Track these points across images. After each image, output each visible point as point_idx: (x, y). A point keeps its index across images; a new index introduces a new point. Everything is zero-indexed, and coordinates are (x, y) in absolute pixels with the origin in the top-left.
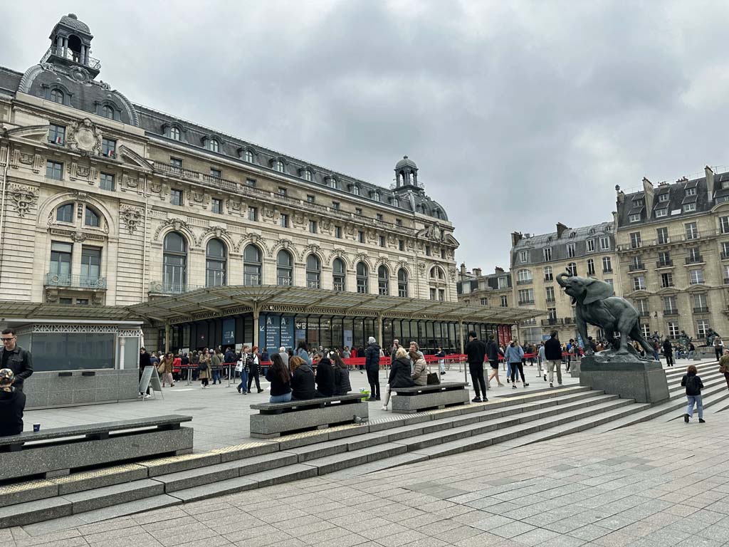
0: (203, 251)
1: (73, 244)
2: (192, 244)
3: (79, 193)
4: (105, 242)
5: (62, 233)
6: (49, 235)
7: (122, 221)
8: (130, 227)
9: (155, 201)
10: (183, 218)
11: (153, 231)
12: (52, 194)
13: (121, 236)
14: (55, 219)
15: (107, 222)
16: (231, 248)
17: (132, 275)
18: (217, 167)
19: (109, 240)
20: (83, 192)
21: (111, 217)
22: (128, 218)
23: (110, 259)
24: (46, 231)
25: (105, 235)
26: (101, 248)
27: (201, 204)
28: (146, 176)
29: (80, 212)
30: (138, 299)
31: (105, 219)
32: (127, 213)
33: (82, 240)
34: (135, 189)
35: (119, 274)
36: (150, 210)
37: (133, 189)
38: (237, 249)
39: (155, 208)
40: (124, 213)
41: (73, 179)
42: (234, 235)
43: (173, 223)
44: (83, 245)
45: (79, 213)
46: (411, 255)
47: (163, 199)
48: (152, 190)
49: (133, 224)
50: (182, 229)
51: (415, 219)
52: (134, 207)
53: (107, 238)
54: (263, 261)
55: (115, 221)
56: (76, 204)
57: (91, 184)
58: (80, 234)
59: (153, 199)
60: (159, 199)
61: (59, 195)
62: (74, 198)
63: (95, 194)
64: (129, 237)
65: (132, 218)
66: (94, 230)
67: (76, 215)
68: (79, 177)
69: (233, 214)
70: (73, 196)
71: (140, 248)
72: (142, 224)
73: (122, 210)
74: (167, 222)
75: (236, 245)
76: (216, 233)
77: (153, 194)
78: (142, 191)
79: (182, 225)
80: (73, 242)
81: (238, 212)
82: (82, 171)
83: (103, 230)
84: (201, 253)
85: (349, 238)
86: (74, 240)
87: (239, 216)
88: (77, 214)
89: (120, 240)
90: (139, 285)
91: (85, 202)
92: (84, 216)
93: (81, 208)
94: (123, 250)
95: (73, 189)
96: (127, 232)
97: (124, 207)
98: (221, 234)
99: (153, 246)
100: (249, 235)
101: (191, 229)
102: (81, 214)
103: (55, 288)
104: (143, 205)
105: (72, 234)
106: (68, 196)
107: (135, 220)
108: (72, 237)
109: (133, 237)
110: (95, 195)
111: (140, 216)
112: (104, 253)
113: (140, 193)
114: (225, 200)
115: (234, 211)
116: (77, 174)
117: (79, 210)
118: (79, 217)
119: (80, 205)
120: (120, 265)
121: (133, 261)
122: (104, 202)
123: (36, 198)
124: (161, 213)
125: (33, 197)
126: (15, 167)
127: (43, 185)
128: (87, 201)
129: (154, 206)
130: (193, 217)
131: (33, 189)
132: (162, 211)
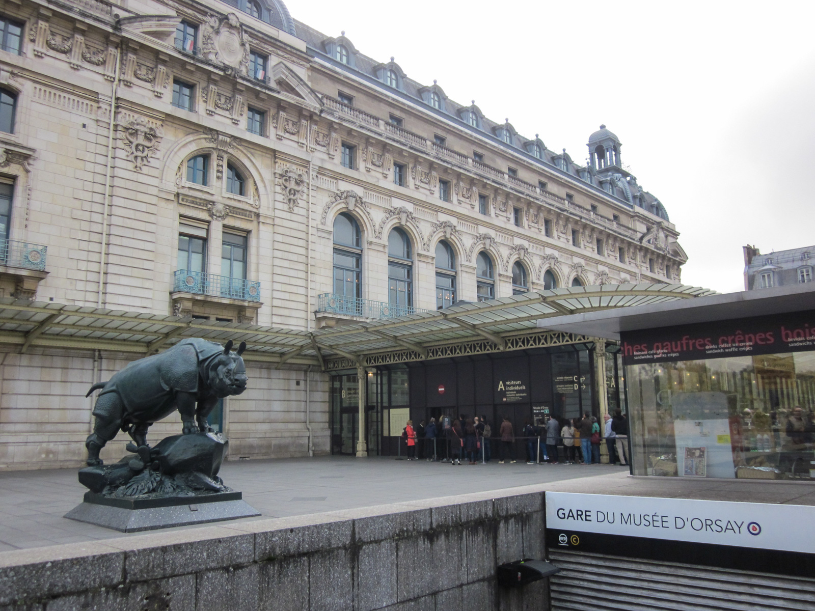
0: (384, 246)
1: (209, 222)
2: (370, 235)
3: (221, 137)
4: (255, 223)
5: (196, 203)
6: (176, 204)
7: (278, 189)
8: (290, 200)
9: (323, 160)
10: (359, 191)
11: (319, 209)
12: (181, 135)
13: (278, 214)
14: (184, 179)
15: (257, 189)
16: (419, 244)
17: (293, 281)
19: (261, 219)
20: (225, 134)
21: (263, 181)
22: (287, 184)
23: (262, 251)
24: (172, 197)
25: (255, 210)
26: (249, 232)
27: (380, 170)
28: (311, 117)
29: (220, 168)
30: (303, 322)
31: (255, 184)
32: (285, 176)
33: (223, 217)
34: (295, 138)
35: (277, 278)
36: (315, 173)
37: (292, 137)
38: (426, 246)
39: (321, 171)
40: (282, 176)
41: (210, 113)
42: (422, 223)
43: (346, 198)
44: (224, 226)
45: (218, 171)
46: (633, 270)
47: (331, 157)
48: (316, 141)
49: (294, 195)
50: (357, 209)
51: (635, 216)
52: (294, 167)
53: (258, 215)
54: (460, 269)
55: (268, 188)
56: (214, 156)
57: (236, 123)
58: (220, 207)
59: (318, 157)
60: (326, 157)
61: (191, 138)
62: (212, 145)
63: (241, 139)
64: (288, 216)
65: (292, 185)
66: (239, 201)
67: (213, 173)
68: (219, 111)
69: (421, 190)
70: (211, 140)
71: (303, 235)
72: (305, 197)
73: (279, 171)
74: (338, 196)
75: (426, 239)
76: (399, 219)
77: (318, 147)
78: (304, 142)
79: (356, 201)
80: (209, 218)
81: (427, 186)
82: (223, 100)
83: (251, 202)
84: (381, 249)
85: (562, 239)
86: (212, 215)
87: (428, 193)
88: (215, 172)
89: (277, 221)
90: (303, 299)
91: (227, 152)
92: (225, 175)
93: (221, 163)
94: (279, 238)
95: (211, 130)
96: (286, 207)
97: (281, 167)
98: (407, 221)
99: (320, 234)
100: (442, 224)
101: (368, 210)
102: (221, 172)
103: (189, 296)
104: (305, 164)
105: (207, 205)
106: (203, 141)
107: (296, 188)
108: (209, 210)
109: (294, 217)
110: (241, 141)
111: (302, 182)
112: (253, 241)
113: (302, 145)
114: (411, 166)
115: (422, 185)
116: (217, 105)
117: (218, 165)
118: (218, 178)
119: (220, 157)
120: (277, 262)
121: (294, 258)
122: (252, 154)
123: (159, 140)
124: (330, 179)
125: (155, 136)
126: (128, 84)
127: (169, 118)
128: (230, 151)
129: (320, 167)
130: (371, 190)
131: (155, 124)
132: (331, 177)
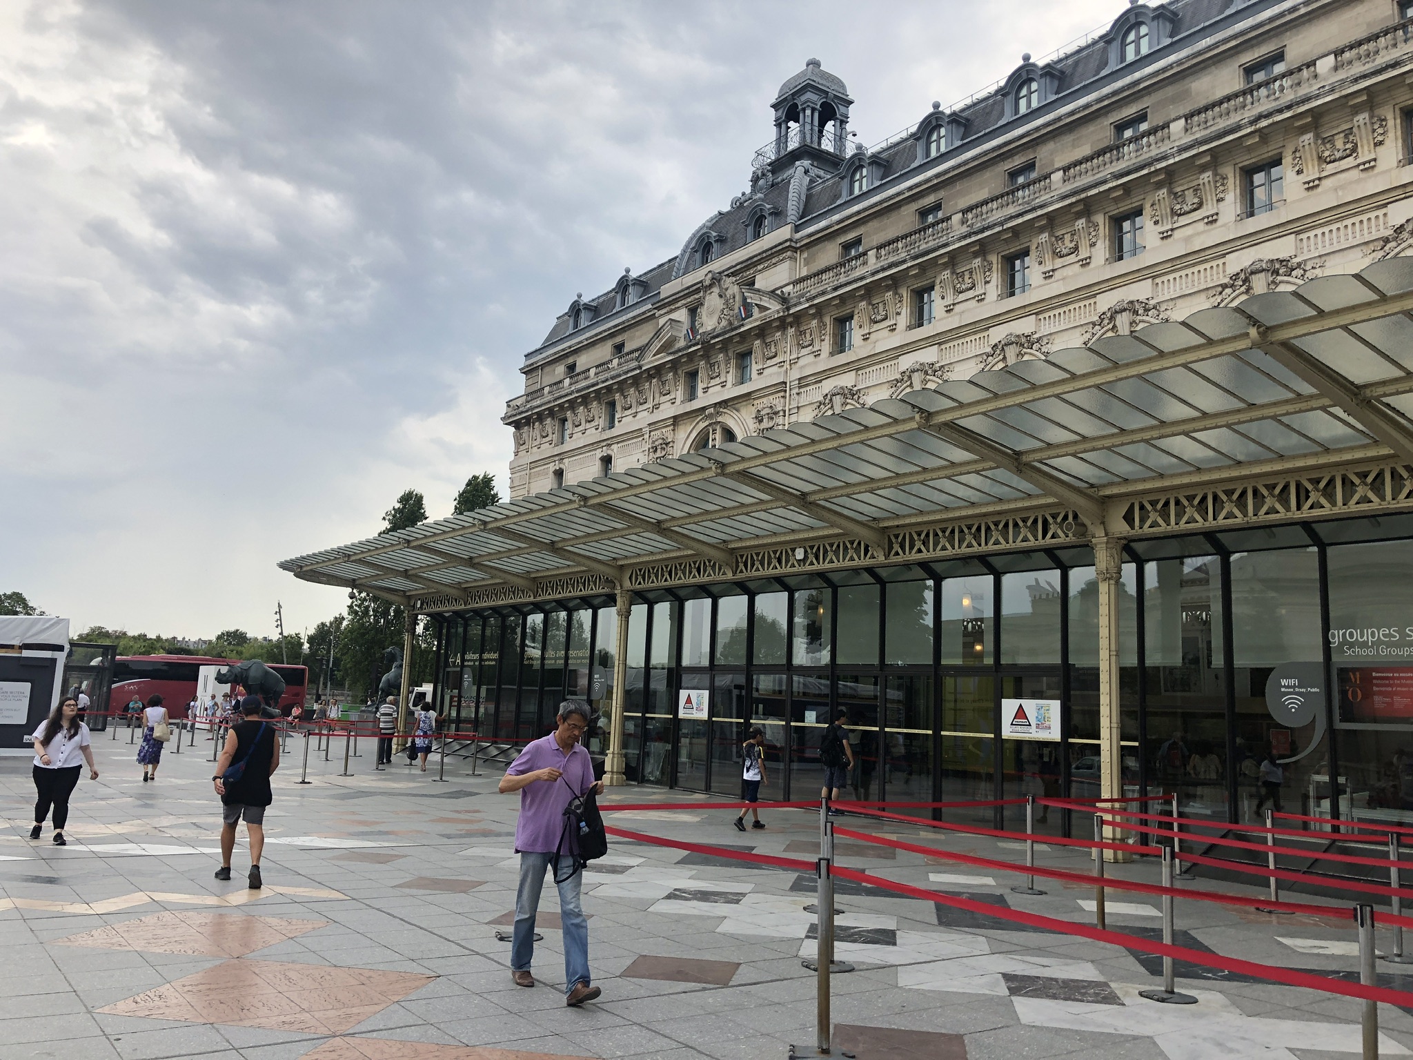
3: (708, 411)
9: (805, 367)
12: (688, 428)
18: (930, 200)
20: (709, 406)
27: (885, 324)
32: (760, 417)
36: (795, 391)
37: (773, 361)
39: (803, 382)
40: (756, 418)
41: (705, 390)
43: (831, 400)
47: (817, 354)
48: (801, 345)
52: (769, 399)
57: (725, 384)
59: (809, 364)
60: (812, 358)
61: (692, 426)
62: (707, 423)
63: (726, 401)
65: (766, 423)
70: (704, 418)
73: (755, 414)
74: (822, 404)
76: (910, 385)
77: (804, 352)
78: (785, 357)
79: (845, 396)
81: (971, 294)
91: (719, 422)
93: (715, 437)
95: (702, 409)
97: (758, 406)
98: (924, 381)
100: (996, 347)
104: (782, 387)
106: (700, 424)
107: (770, 424)
110: (724, 403)
111: (776, 413)
113: (782, 364)
114: (939, 278)
115: (962, 297)
116: (710, 378)
119: (714, 431)
122: (737, 410)
123: (671, 445)
124: (814, 387)
125: (667, 444)
126: (656, 407)
127: (676, 420)
128: (719, 419)
129: (800, 379)
130: (869, 366)
131: (667, 432)
132: (816, 383)
